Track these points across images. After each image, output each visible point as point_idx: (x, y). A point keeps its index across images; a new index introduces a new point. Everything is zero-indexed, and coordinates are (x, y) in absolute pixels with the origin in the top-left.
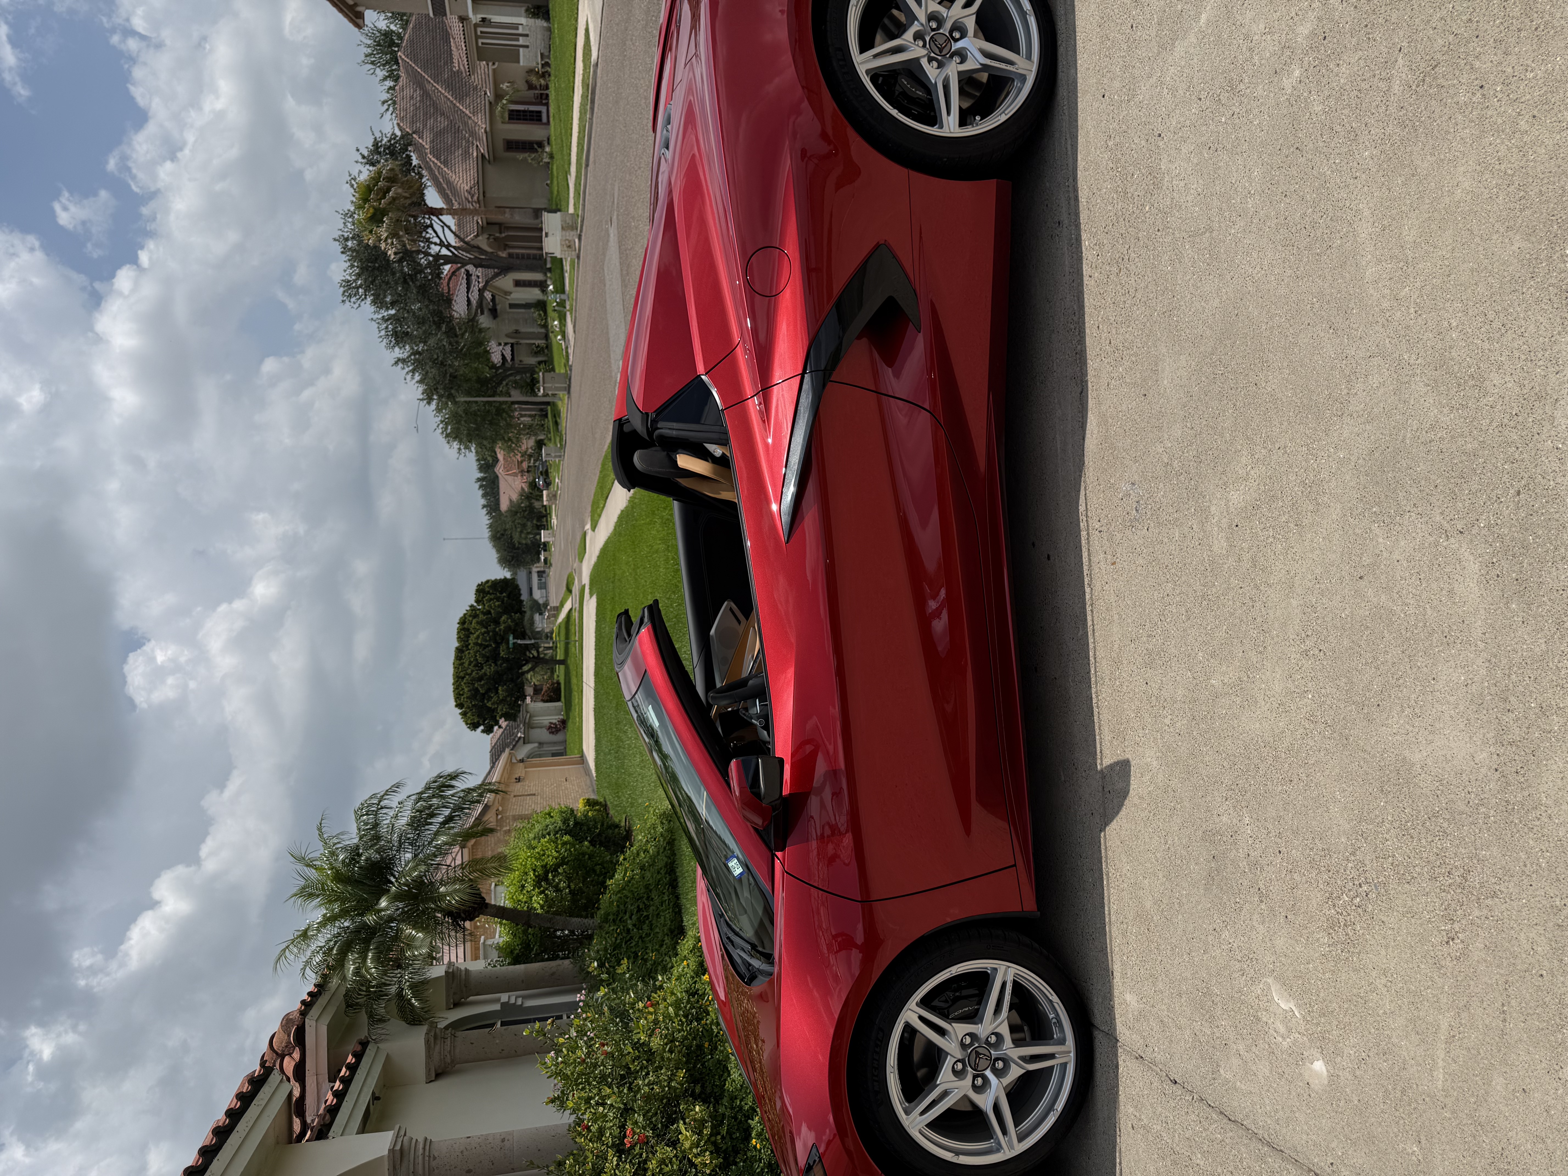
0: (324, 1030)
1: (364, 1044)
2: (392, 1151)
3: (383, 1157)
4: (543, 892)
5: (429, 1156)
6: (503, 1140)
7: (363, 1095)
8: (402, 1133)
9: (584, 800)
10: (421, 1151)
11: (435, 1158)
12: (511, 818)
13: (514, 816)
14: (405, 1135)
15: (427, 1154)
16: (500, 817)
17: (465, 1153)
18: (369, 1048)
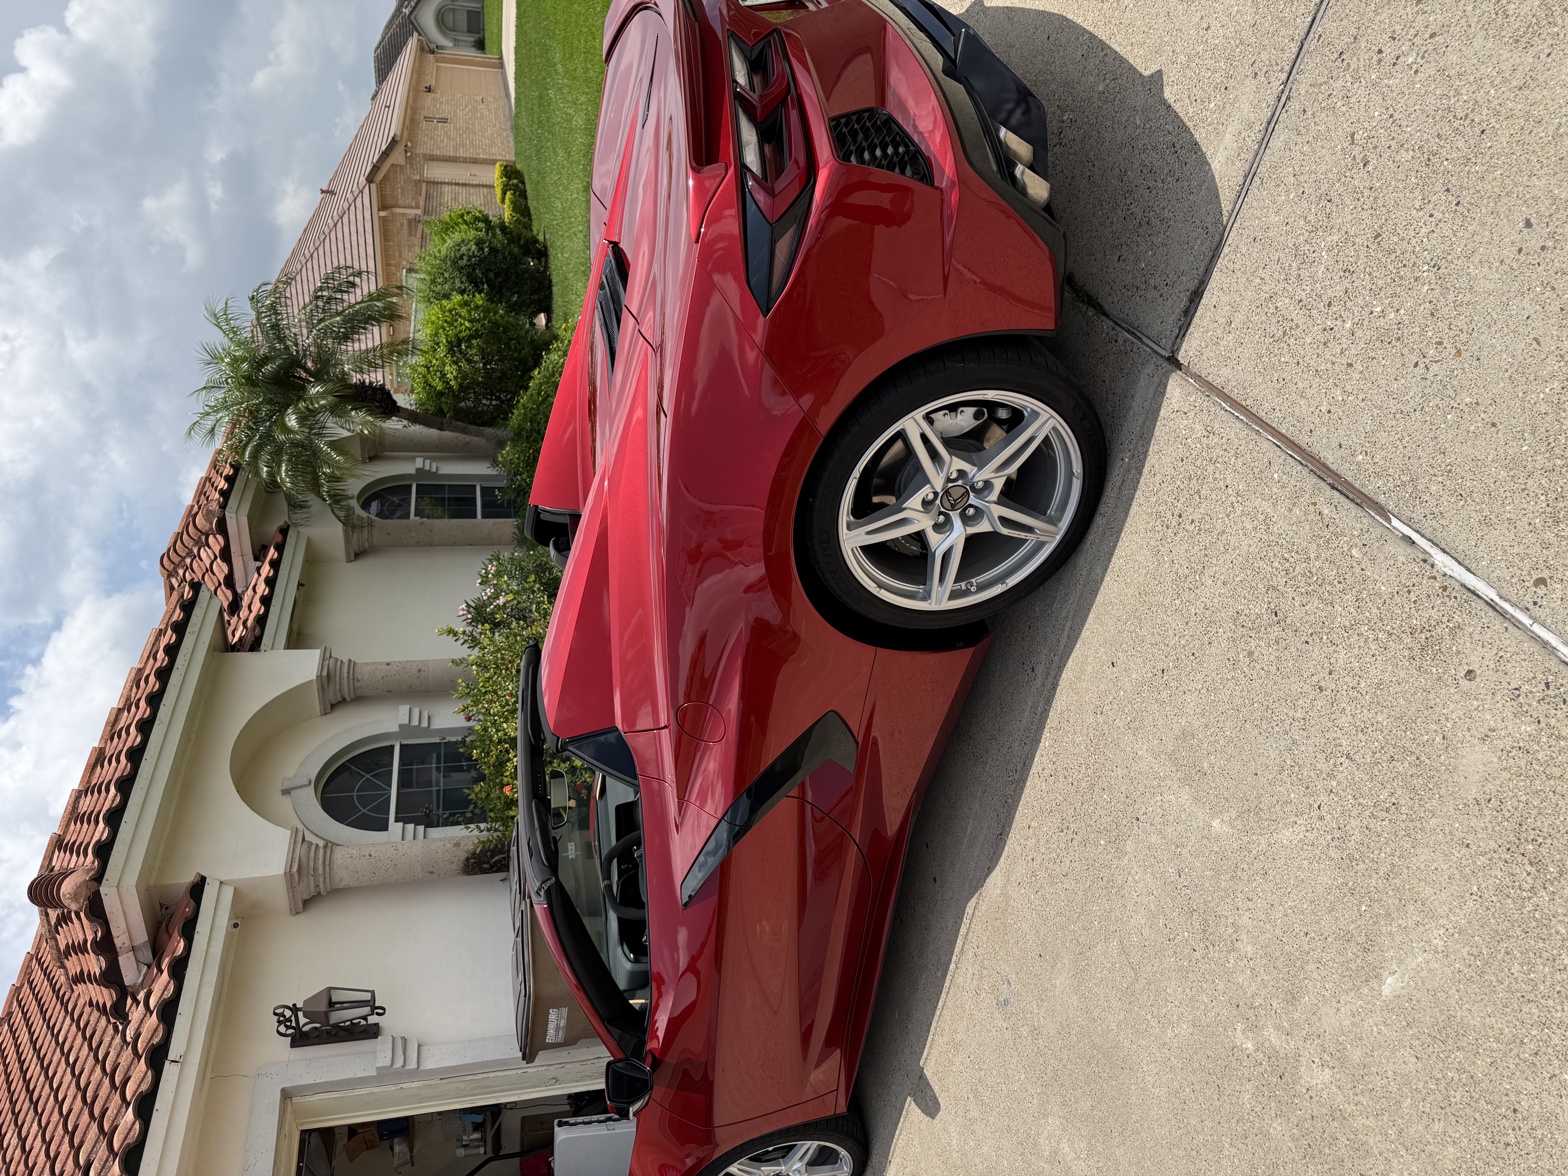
0: (244, 520)
1: (284, 531)
2: (319, 677)
3: (311, 681)
4: (456, 363)
5: (353, 679)
6: (420, 671)
7: (288, 594)
8: (328, 655)
9: (501, 166)
10: (345, 675)
11: (358, 681)
12: (421, 156)
13: (424, 155)
14: (331, 656)
15: (351, 677)
16: (409, 154)
17: (386, 678)
18: (289, 534)
